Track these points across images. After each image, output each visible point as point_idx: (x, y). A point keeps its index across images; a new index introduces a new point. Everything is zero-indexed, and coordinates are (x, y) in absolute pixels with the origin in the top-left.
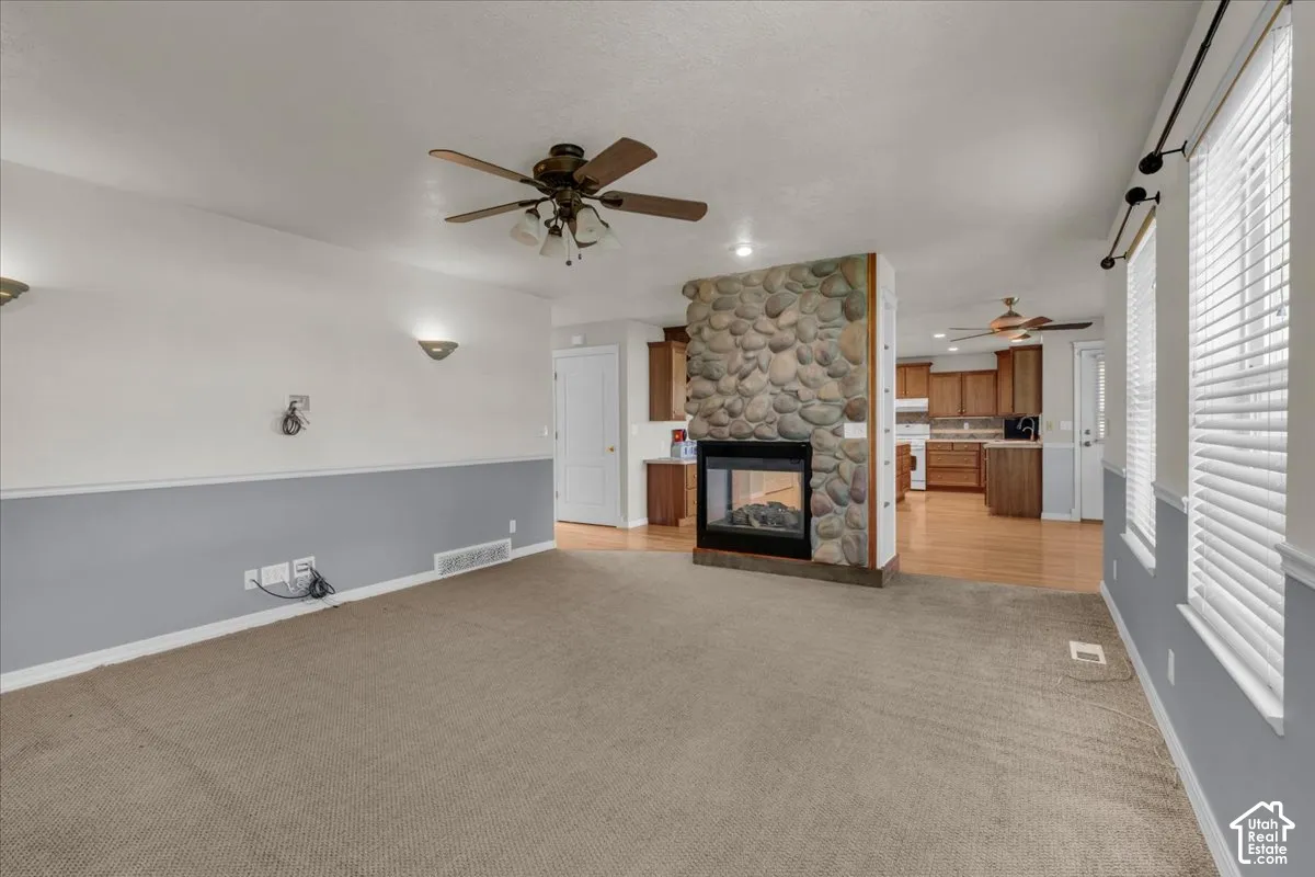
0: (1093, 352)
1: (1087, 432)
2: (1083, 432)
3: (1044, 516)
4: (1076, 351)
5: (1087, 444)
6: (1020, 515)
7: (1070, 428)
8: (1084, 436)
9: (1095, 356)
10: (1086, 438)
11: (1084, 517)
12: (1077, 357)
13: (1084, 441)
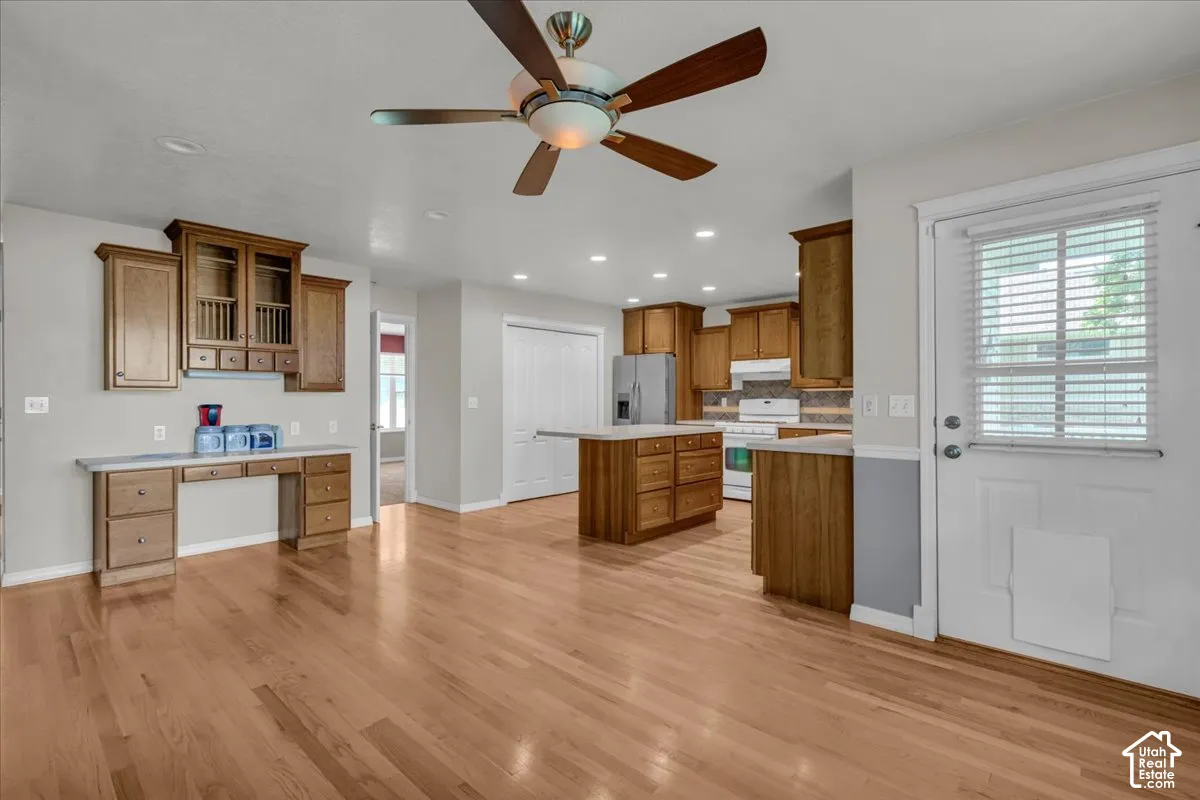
0: (962, 222)
1: (952, 423)
2: (941, 421)
3: (860, 613)
4: (923, 226)
5: (951, 453)
6: (814, 602)
7: (912, 413)
8: (943, 430)
9: (965, 233)
10: (949, 437)
11: (944, 632)
12: (925, 240)
13: (943, 445)
